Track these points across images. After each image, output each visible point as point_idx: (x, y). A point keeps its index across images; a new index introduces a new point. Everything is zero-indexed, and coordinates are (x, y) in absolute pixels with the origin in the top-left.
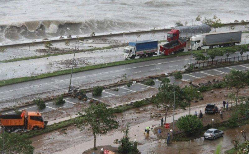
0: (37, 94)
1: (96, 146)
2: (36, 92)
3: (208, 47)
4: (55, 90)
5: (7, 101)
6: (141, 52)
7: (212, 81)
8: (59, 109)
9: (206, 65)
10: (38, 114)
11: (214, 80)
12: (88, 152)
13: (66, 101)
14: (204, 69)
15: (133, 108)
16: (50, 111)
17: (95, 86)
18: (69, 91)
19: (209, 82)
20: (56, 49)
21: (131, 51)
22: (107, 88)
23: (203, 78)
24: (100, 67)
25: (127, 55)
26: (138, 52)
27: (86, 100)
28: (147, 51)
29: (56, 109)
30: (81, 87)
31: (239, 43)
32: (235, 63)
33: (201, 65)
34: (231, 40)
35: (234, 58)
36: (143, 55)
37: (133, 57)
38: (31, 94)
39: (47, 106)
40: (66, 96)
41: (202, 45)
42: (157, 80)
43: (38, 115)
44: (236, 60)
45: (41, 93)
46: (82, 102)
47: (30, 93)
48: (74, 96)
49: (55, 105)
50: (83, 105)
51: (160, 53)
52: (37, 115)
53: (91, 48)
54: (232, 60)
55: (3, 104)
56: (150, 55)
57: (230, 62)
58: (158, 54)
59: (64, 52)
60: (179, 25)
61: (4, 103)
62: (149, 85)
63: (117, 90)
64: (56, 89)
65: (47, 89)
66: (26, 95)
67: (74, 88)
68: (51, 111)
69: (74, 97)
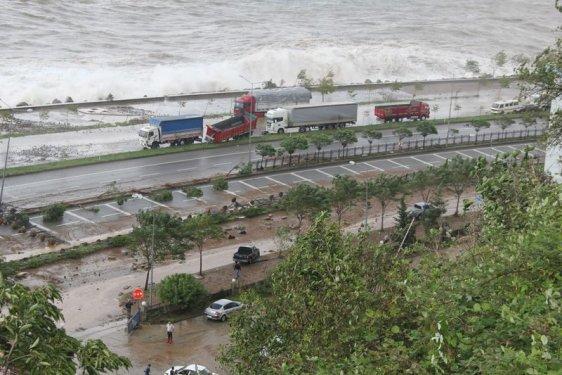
3: (296, 130)
6: (171, 136)
7: (276, 194)
9: (278, 163)
11: (281, 194)
14: (274, 170)
15: (107, 249)
19: (272, 197)
20: (29, 124)
21: (151, 134)
22: (77, 206)
23: (265, 190)
24: (88, 162)
25: (145, 140)
26: (164, 136)
28: (183, 134)
31: (353, 123)
32: (332, 161)
33: (270, 164)
34: (339, 118)
35: (331, 152)
36: (176, 141)
37: (156, 144)
41: (286, 125)
42: (180, 191)
44: (335, 155)
51: (206, 139)
53: (92, 124)
54: (327, 156)
56: (189, 141)
57: (324, 159)
58: (204, 141)
59: (39, 130)
60: (270, 85)
62: (161, 201)
63: (96, 211)
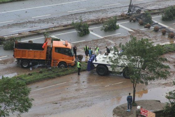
0: (85, 13)
1: (135, 100)
2: (85, 10)
4: (111, 9)
5: (41, 21)
8: (106, 38)
10: (66, 45)
12: (122, 107)
13: (120, 25)
16: (93, 40)
17: (172, 4)
18: (130, 10)
27: (149, 27)
29: (102, 37)
30: (150, 5)
38: (76, 13)
39: (91, 32)
40: (123, 18)
43: (66, 47)
45: (90, 12)
46: (143, 29)
47: (75, 11)
48: (134, 19)
49: (103, 31)
50: (143, 33)
52: (64, 46)
55: (33, 25)
61: (36, 23)
64: (113, 7)
65: (101, 7)
66: (69, 13)
67: (137, 7)
68: (95, 40)
69: (134, 21)
